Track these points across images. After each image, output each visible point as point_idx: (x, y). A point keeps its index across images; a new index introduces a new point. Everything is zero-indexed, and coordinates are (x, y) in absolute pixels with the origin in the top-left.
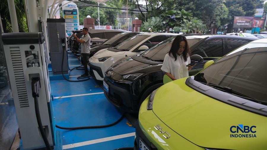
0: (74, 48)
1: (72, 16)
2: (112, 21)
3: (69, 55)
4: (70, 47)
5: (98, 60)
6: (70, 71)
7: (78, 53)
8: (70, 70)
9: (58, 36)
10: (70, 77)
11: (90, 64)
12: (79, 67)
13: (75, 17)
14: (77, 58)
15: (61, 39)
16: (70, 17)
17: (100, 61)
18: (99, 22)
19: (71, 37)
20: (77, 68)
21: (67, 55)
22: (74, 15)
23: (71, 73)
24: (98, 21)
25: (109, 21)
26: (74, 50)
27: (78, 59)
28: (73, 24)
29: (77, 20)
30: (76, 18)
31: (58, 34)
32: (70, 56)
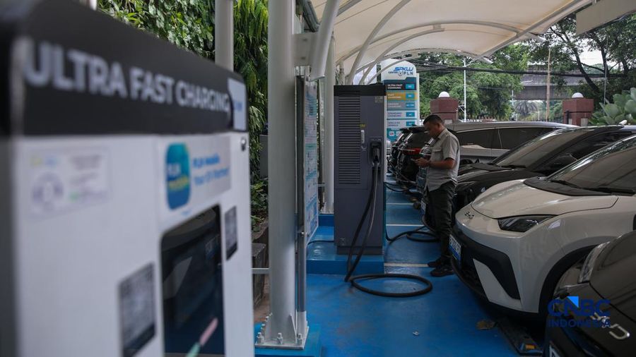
0: (402, 172)
1: (403, 93)
2: (496, 109)
3: (388, 190)
4: (393, 169)
5: (496, 221)
6: (387, 242)
7: (414, 187)
8: (389, 239)
9: (363, 137)
10: (385, 264)
11: (460, 235)
12: (416, 231)
13: (410, 96)
14: (412, 202)
15: (371, 144)
16: (399, 97)
17: (504, 228)
18: (465, 111)
19: (397, 145)
20: (409, 234)
21: (384, 191)
22: (407, 92)
23: (391, 249)
24: (463, 108)
25: (490, 108)
26: (403, 179)
27: (412, 204)
28: (404, 113)
29: (414, 103)
30: (413, 97)
31: (363, 131)
32: (390, 195)
